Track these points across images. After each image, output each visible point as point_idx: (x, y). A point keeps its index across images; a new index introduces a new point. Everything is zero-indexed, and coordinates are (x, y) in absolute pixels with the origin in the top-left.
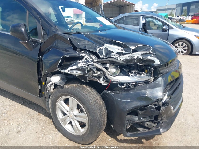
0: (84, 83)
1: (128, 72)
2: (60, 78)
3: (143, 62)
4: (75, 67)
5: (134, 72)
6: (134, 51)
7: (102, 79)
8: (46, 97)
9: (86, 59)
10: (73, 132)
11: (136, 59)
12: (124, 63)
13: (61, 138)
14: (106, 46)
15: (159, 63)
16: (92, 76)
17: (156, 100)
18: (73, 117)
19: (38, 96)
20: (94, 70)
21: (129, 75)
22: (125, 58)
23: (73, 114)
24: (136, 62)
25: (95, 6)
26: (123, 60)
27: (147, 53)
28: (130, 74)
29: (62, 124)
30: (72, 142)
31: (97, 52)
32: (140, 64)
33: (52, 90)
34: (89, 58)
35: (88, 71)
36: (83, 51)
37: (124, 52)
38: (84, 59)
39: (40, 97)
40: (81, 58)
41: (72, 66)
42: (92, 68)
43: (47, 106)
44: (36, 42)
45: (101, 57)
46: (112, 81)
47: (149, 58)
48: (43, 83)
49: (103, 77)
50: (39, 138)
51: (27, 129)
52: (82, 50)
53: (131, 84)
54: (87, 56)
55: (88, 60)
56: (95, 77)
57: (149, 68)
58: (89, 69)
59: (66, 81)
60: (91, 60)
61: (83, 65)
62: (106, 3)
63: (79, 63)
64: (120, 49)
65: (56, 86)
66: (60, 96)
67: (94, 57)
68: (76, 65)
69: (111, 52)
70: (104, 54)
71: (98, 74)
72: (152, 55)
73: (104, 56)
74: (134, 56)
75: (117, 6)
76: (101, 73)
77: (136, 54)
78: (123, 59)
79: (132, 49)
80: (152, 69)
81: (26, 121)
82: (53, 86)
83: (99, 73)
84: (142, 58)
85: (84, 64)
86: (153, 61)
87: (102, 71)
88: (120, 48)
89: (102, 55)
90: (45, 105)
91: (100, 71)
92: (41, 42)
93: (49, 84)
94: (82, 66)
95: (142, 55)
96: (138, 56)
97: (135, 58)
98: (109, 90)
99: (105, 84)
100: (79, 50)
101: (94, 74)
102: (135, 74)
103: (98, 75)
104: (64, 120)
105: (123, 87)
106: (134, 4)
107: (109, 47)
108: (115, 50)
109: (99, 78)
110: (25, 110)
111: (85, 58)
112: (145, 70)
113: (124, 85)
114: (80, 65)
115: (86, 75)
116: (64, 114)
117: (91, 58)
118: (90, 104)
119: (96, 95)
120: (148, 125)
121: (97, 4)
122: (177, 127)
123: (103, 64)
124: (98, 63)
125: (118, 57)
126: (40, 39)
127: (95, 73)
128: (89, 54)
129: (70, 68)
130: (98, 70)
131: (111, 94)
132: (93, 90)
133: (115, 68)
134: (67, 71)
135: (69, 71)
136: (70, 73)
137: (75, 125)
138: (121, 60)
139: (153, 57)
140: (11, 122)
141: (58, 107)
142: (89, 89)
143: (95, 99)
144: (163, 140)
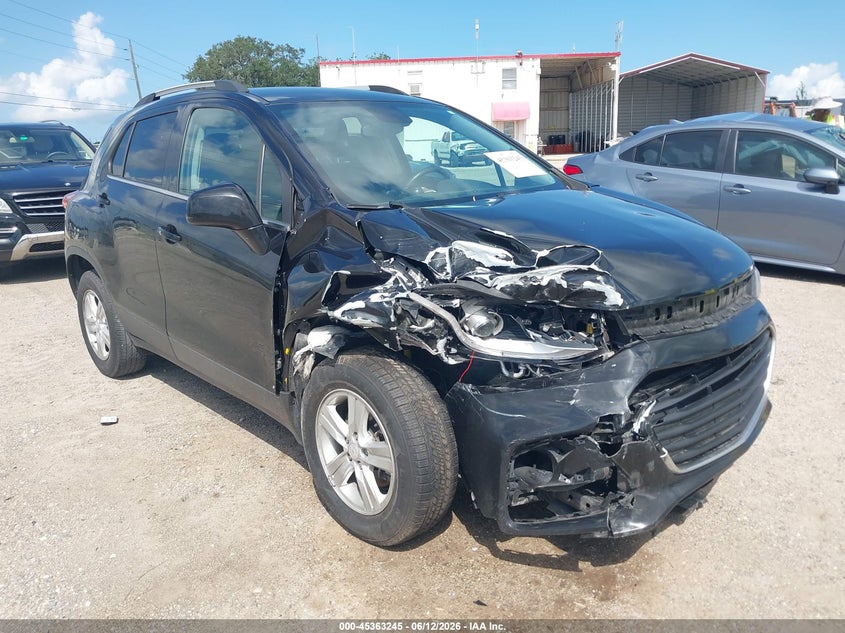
0: (389, 353)
1: (527, 327)
2: (330, 336)
3: (568, 297)
4: (360, 304)
5: (546, 328)
6: (545, 262)
7: (441, 344)
8: (293, 394)
9: (396, 281)
10: (358, 507)
11: (547, 286)
12: (507, 297)
13: (327, 525)
14: (458, 245)
15: (620, 302)
16: (410, 332)
17: (602, 419)
18: (359, 455)
19: (272, 390)
20: (414, 313)
21: (527, 338)
22: (509, 283)
23: (359, 446)
24: (547, 298)
25: (585, 88)
26: (502, 290)
27: (580, 271)
28: (532, 334)
29: (332, 483)
30: (355, 539)
31: (427, 261)
32: (562, 302)
33: (307, 372)
34: (405, 279)
35: (400, 318)
36: (389, 258)
37: (512, 264)
38: (390, 283)
39: (278, 392)
40: (382, 278)
41: (353, 301)
42: (406, 308)
43: (296, 422)
44: (278, 232)
45: (437, 277)
46: (477, 354)
47: (588, 285)
48: (287, 351)
49: (445, 339)
50: (267, 517)
51: (237, 492)
52: (388, 256)
53: (541, 368)
54: (400, 274)
55: (401, 284)
56: (419, 334)
57: (593, 317)
58: (399, 312)
59: (343, 343)
60: (410, 284)
61: (385, 297)
62: (634, 73)
63: (376, 292)
64: (501, 256)
65: (319, 358)
66: (326, 391)
67: (418, 278)
68: (365, 297)
69: (475, 264)
70: (448, 268)
71: (426, 327)
72: (599, 278)
73: (447, 274)
74: (539, 277)
75: (684, 85)
76: (435, 326)
77: (546, 272)
78: (503, 285)
79: (538, 257)
80: (603, 320)
81: (241, 471)
82: (310, 361)
83: (430, 323)
84: (564, 284)
85: (386, 294)
86: (602, 296)
87: (440, 318)
88: (502, 252)
89: (442, 272)
90: (292, 420)
91: (432, 318)
92: (289, 232)
93: (299, 354)
94: (379, 300)
95: (567, 275)
96: (553, 277)
97: (544, 283)
98: (468, 383)
99: (452, 362)
100: (381, 255)
101: (413, 326)
102: (550, 333)
103: (427, 330)
104: (336, 467)
105: (516, 375)
106: (763, 73)
107: (468, 249)
108: (486, 257)
109: (431, 339)
110: (244, 440)
111: (393, 279)
112: (585, 326)
113: (518, 371)
114: (375, 298)
115: (392, 329)
116: (339, 449)
117: (411, 279)
118: (397, 408)
119: (421, 388)
120: (588, 505)
121: (594, 80)
122: (736, 544)
123: (441, 297)
124: (424, 296)
125: (488, 279)
126: (286, 222)
127: (416, 324)
128: (407, 269)
129: (349, 306)
130: (426, 313)
131: (472, 393)
132: (414, 374)
133: (485, 312)
134: (337, 314)
135: (343, 313)
136: (345, 318)
137: (363, 482)
138: (498, 288)
139: (598, 282)
140: (199, 468)
141: (322, 426)
142: (401, 368)
143: (414, 398)
144: (661, 576)
